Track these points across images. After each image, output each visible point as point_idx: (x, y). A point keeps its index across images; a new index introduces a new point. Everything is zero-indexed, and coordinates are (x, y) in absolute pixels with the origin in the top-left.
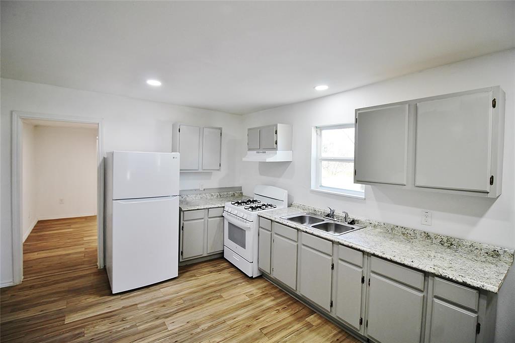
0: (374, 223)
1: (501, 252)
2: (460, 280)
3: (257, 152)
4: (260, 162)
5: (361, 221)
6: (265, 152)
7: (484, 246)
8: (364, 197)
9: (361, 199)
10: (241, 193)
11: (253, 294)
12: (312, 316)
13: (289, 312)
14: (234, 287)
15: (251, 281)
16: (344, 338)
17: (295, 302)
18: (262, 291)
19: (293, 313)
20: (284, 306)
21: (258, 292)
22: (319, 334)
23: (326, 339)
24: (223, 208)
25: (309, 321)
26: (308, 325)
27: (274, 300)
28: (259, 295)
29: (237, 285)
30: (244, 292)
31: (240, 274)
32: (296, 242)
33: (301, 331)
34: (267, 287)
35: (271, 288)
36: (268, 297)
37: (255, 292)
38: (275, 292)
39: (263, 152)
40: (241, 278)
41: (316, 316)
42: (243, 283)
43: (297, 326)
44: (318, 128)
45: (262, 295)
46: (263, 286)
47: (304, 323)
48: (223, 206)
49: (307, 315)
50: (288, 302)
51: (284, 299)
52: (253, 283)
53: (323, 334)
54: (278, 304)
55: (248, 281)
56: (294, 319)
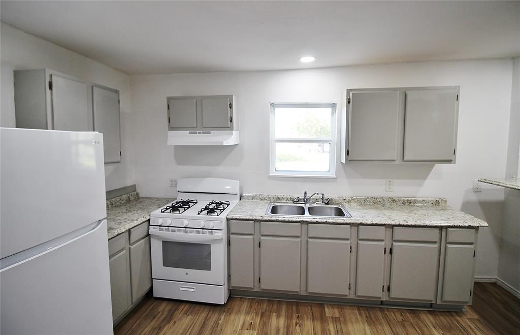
0: (347, 199)
1: (440, 201)
2: (467, 225)
3: (190, 133)
4: (175, 146)
5: (335, 200)
6: (210, 133)
7: (430, 199)
8: (335, 176)
9: (333, 178)
10: (137, 194)
11: (251, 323)
12: (326, 310)
13: (307, 319)
14: (219, 328)
15: (226, 309)
16: (366, 312)
17: (297, 305)
18: (255, 314)
19: (312, 317)
20: (295, 316)
21: (253, 318)
22: (352, 323)
23: (361, 322)
24: (147, 222)
25: (331, 316)
26: (335, 320)
27: (278, 316)
28: (259, 320)
29: (219, 323)
30: (239, 328)
31: (202, 309)
32: (299, 237)
33: (339, 330)
34: (253, 306)
35: (257, 304)
36: (269, 317)
37: (249, 319)
38: (267, 306)
39: (204, 133)
40: (211, 312)
41: (328, 308)
42: (222, 317)
43: (331, 328)
44: (272, 104)
45: (261, 319)
46: (247, 307)
47: (330, 320)
48: (148, 219)
49: (322, 311)
50: (292, 309)
51: (284, 308)
52: (233, 310)
53: (354, 320)
54: (289, 317)
55: (224, 312)
56: (319, 322)
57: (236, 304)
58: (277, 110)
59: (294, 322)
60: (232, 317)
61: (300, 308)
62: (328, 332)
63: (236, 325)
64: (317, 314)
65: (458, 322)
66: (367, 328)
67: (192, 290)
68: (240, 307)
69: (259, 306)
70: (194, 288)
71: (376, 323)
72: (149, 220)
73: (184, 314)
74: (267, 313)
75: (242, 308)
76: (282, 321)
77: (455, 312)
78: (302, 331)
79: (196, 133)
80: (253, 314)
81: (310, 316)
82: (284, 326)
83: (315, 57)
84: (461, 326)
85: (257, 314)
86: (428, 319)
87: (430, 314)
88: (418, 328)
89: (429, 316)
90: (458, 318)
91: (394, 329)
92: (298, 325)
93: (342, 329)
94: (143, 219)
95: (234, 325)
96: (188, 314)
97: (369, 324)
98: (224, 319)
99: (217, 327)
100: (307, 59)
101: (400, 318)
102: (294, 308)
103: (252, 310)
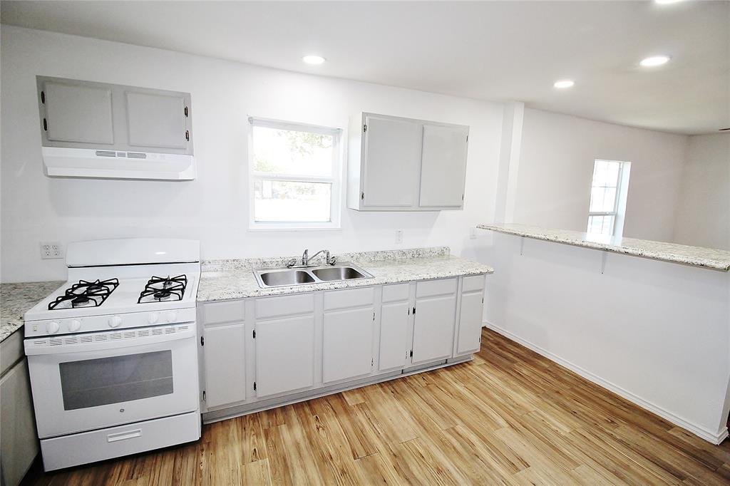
3: (99, 154)
6: (144, 156)
8: (339, 227)
11: (255, 450)
12: (347, 398)
13: (329, 417)
14: (205, 477)
15: (204, 446)
16: (390, 387)
17: (309, 405)
18: (255, 436)
19: (334, 414)
20: (312, 419)
21: (254, 443)
22: (379, 403)
23: (389, 401)
24: (17, 334)
25: (355, 404)
26: (361, 407)
27: (290, 426)
28: (264, 442)
29: (201, 471)
30: (239, 464)
31: (159, 459)
32: (311, 312)
33: (370, 416)
34: (247, 426)
35: (251, 422)
36: (278, 432)
37: (248, 446)
38: (268, 419)
39: (130, 155)
40: (179, 460)
41: (348, 396)
42: (203, 459)
43: (361, 417)
44: (251, 120)
45: (267, 439)
46: (238, 431)
47: (356, 409)
48: (19, 326)
49: (342, 402)
50: (305, 412)
51: (293, 413)
52: (216, 443)
53: (381, 400)
54: (305, 423)
55: (202, 450)
56: (345, 416)
57: (219, 433)
58: (256, 129)
59: (314, 426)
60: (220, 453)
61: (315, 407)
62: (359, 424)
63: (231, 462)
64: (339, 408)
65: (472, 371)
66: (397, 404)
67: (137, 434)
68: (227, 435)
69: (257, 423)
70: (139, 431)
71: (404, 395)
72: (22, 329)
73: (127, 479)
74: (273, 429)
75: (231, 435)
76: (298, 431)
77: (467, 362)
78: (328, 434)
79: (113, 154)
80: (252, 438)
81: (331, 413)
82: (304, 437)
83: (326, 59)
84: (475, 373)
85: (257, 435)
86: (447, 376)
87: (448, 370)
88: (443, 387)
89: (447, 372)
90: (469, 367)
91: (423, 397)
92: (321, 429)
93: (373, 416)
94: (8, 327)
95: (229, 463)
96: (135, 476)
97: (398, 399)
98: (208, 461)
99: (201, 476)
100: (314, 60)
101: (424, 383)
102: (307, 409)
103: (248, 431)
